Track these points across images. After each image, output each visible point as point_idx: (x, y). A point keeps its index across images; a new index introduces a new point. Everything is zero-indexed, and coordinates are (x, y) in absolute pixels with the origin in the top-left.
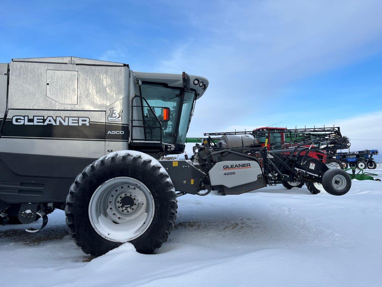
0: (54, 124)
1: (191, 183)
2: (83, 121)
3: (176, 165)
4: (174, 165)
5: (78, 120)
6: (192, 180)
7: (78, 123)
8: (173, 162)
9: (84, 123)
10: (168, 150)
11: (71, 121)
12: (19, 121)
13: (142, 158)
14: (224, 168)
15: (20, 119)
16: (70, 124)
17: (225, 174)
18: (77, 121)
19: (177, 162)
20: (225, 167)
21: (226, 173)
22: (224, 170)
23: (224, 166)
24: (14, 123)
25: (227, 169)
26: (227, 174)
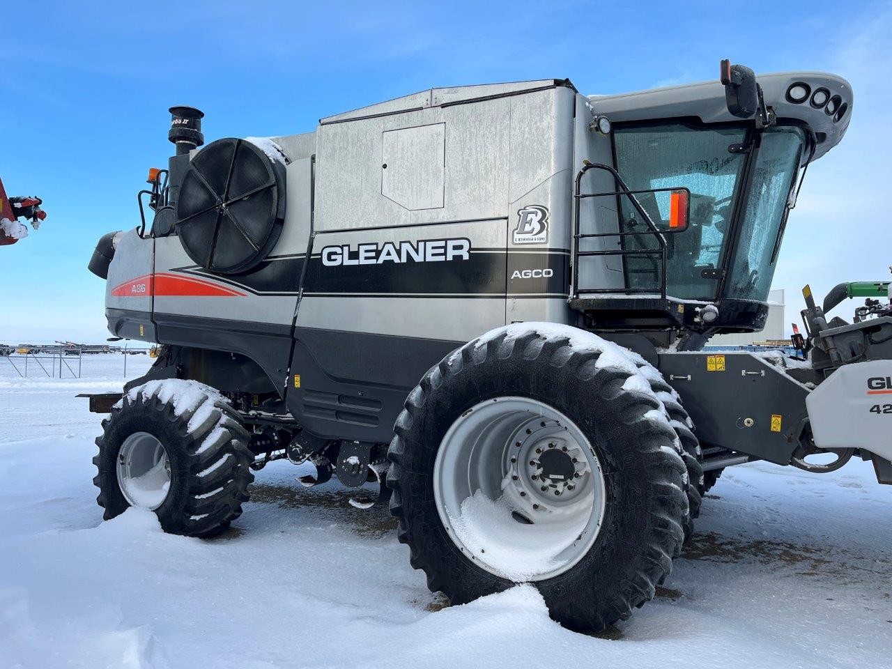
0: (397, 260)
1: (773, 426)
2: (455, 248)
3: (718, 366)
4: (711, 368)
5: (445, 248)
6: (773, 419)
7: (445, 254)
8: (709, 359)
9: (458, 252)
10: (697, 320)
11: (430, 251)
12: (333, 257)
13: (571, 346)
14: (870, 386)
15: (335, 253)
16: (430, 259)
17: (876, 409)
18: (442, 251)
19: (723, 359)
20: (874, 383)
21: (878, 406)
22: (869, 393)
23: (870, 381)
24: (326, 263)
25: (886, 389)
26: (882, 409)
